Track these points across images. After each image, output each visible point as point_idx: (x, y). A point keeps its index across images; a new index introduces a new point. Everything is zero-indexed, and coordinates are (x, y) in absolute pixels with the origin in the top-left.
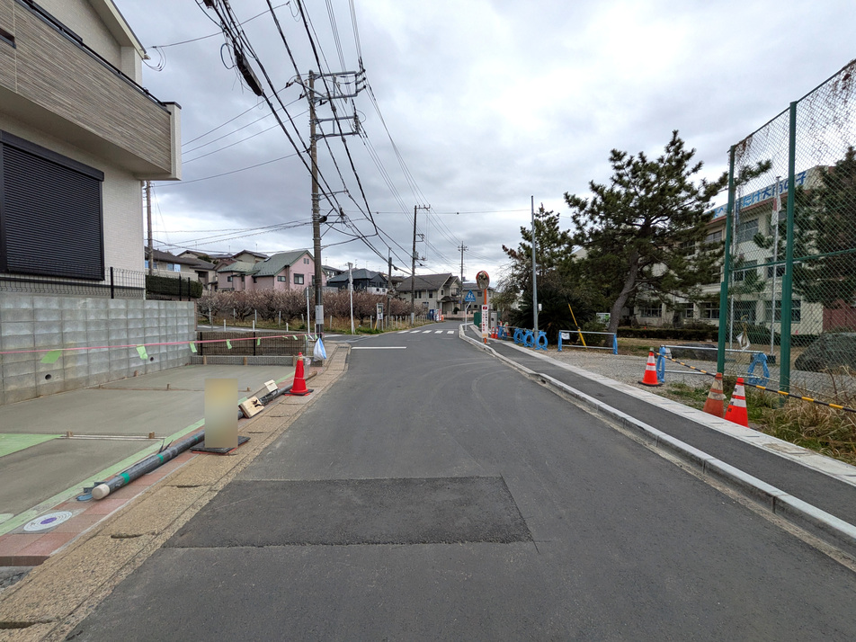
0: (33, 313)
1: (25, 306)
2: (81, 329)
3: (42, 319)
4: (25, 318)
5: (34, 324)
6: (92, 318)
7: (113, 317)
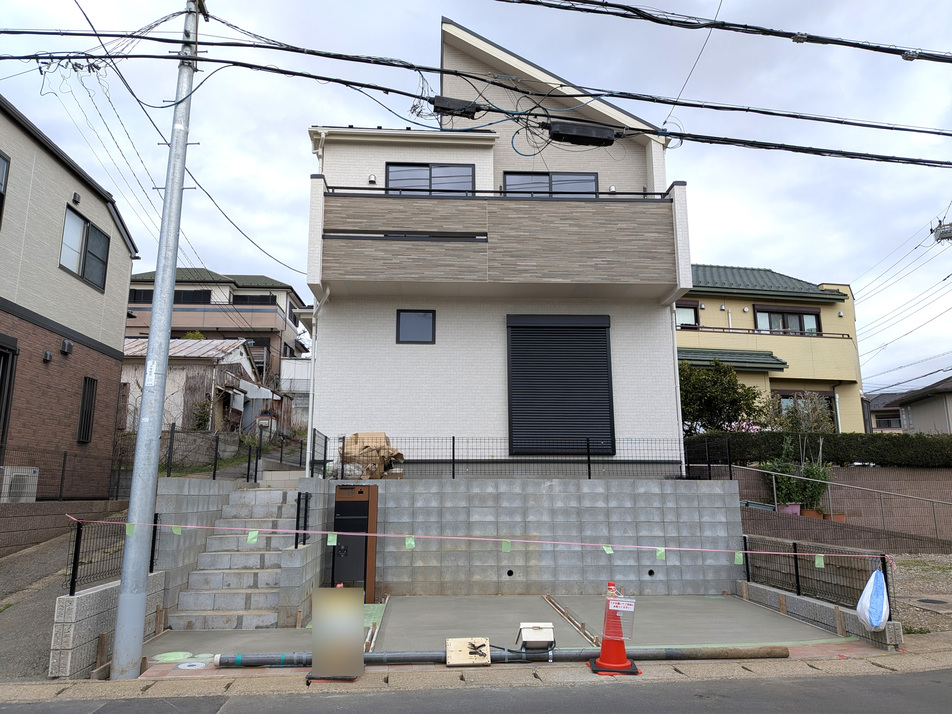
0: (497, 497)
1: (490, 490)
2: (546, 518)
3: (505, 504)
4: (490, 503)
5: (498, 510)
6: (559, 504)
7: (587, 504)
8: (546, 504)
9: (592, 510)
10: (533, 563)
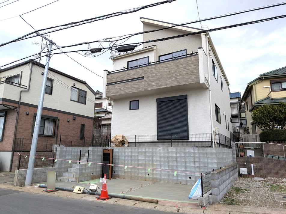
0: (145, 152)
1: (144, 150)
2: (158, 159)
3: (147, 154)
4: (143, 154)
5: (145, 156)
6: (162, 155)
7: (170, 155)
8: (158, 155)
9: (172, 157)
10: (155, 172)
